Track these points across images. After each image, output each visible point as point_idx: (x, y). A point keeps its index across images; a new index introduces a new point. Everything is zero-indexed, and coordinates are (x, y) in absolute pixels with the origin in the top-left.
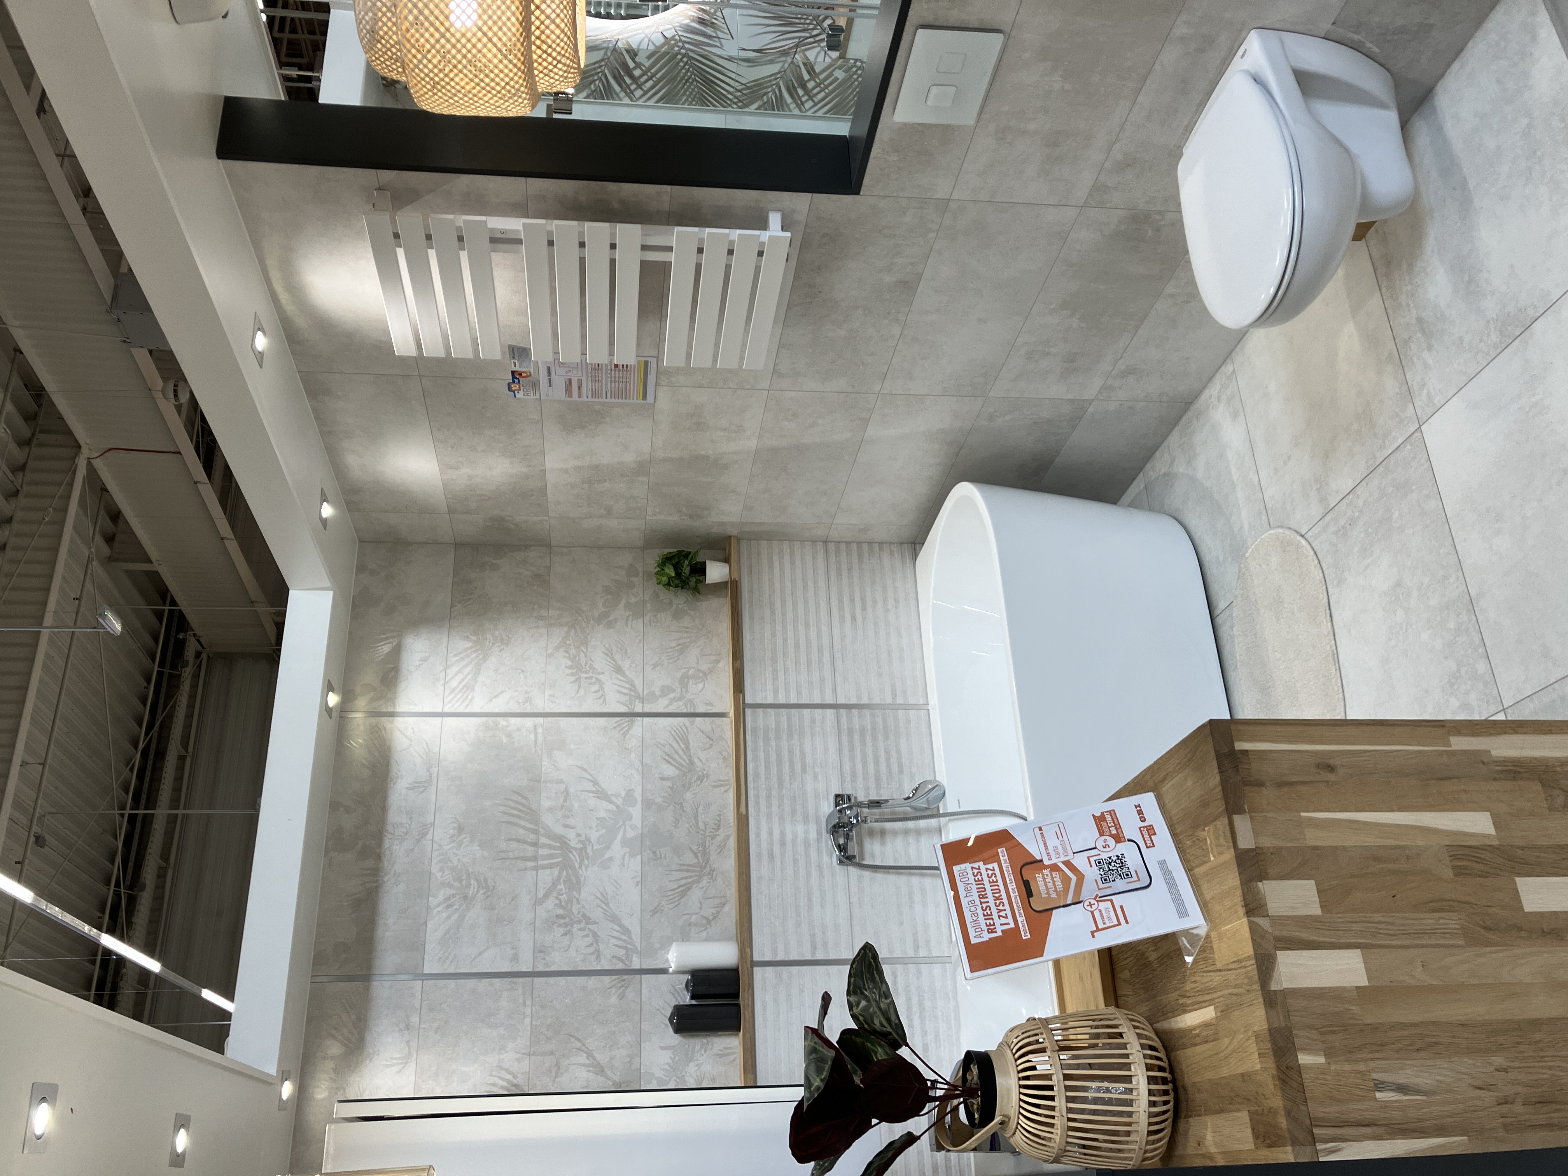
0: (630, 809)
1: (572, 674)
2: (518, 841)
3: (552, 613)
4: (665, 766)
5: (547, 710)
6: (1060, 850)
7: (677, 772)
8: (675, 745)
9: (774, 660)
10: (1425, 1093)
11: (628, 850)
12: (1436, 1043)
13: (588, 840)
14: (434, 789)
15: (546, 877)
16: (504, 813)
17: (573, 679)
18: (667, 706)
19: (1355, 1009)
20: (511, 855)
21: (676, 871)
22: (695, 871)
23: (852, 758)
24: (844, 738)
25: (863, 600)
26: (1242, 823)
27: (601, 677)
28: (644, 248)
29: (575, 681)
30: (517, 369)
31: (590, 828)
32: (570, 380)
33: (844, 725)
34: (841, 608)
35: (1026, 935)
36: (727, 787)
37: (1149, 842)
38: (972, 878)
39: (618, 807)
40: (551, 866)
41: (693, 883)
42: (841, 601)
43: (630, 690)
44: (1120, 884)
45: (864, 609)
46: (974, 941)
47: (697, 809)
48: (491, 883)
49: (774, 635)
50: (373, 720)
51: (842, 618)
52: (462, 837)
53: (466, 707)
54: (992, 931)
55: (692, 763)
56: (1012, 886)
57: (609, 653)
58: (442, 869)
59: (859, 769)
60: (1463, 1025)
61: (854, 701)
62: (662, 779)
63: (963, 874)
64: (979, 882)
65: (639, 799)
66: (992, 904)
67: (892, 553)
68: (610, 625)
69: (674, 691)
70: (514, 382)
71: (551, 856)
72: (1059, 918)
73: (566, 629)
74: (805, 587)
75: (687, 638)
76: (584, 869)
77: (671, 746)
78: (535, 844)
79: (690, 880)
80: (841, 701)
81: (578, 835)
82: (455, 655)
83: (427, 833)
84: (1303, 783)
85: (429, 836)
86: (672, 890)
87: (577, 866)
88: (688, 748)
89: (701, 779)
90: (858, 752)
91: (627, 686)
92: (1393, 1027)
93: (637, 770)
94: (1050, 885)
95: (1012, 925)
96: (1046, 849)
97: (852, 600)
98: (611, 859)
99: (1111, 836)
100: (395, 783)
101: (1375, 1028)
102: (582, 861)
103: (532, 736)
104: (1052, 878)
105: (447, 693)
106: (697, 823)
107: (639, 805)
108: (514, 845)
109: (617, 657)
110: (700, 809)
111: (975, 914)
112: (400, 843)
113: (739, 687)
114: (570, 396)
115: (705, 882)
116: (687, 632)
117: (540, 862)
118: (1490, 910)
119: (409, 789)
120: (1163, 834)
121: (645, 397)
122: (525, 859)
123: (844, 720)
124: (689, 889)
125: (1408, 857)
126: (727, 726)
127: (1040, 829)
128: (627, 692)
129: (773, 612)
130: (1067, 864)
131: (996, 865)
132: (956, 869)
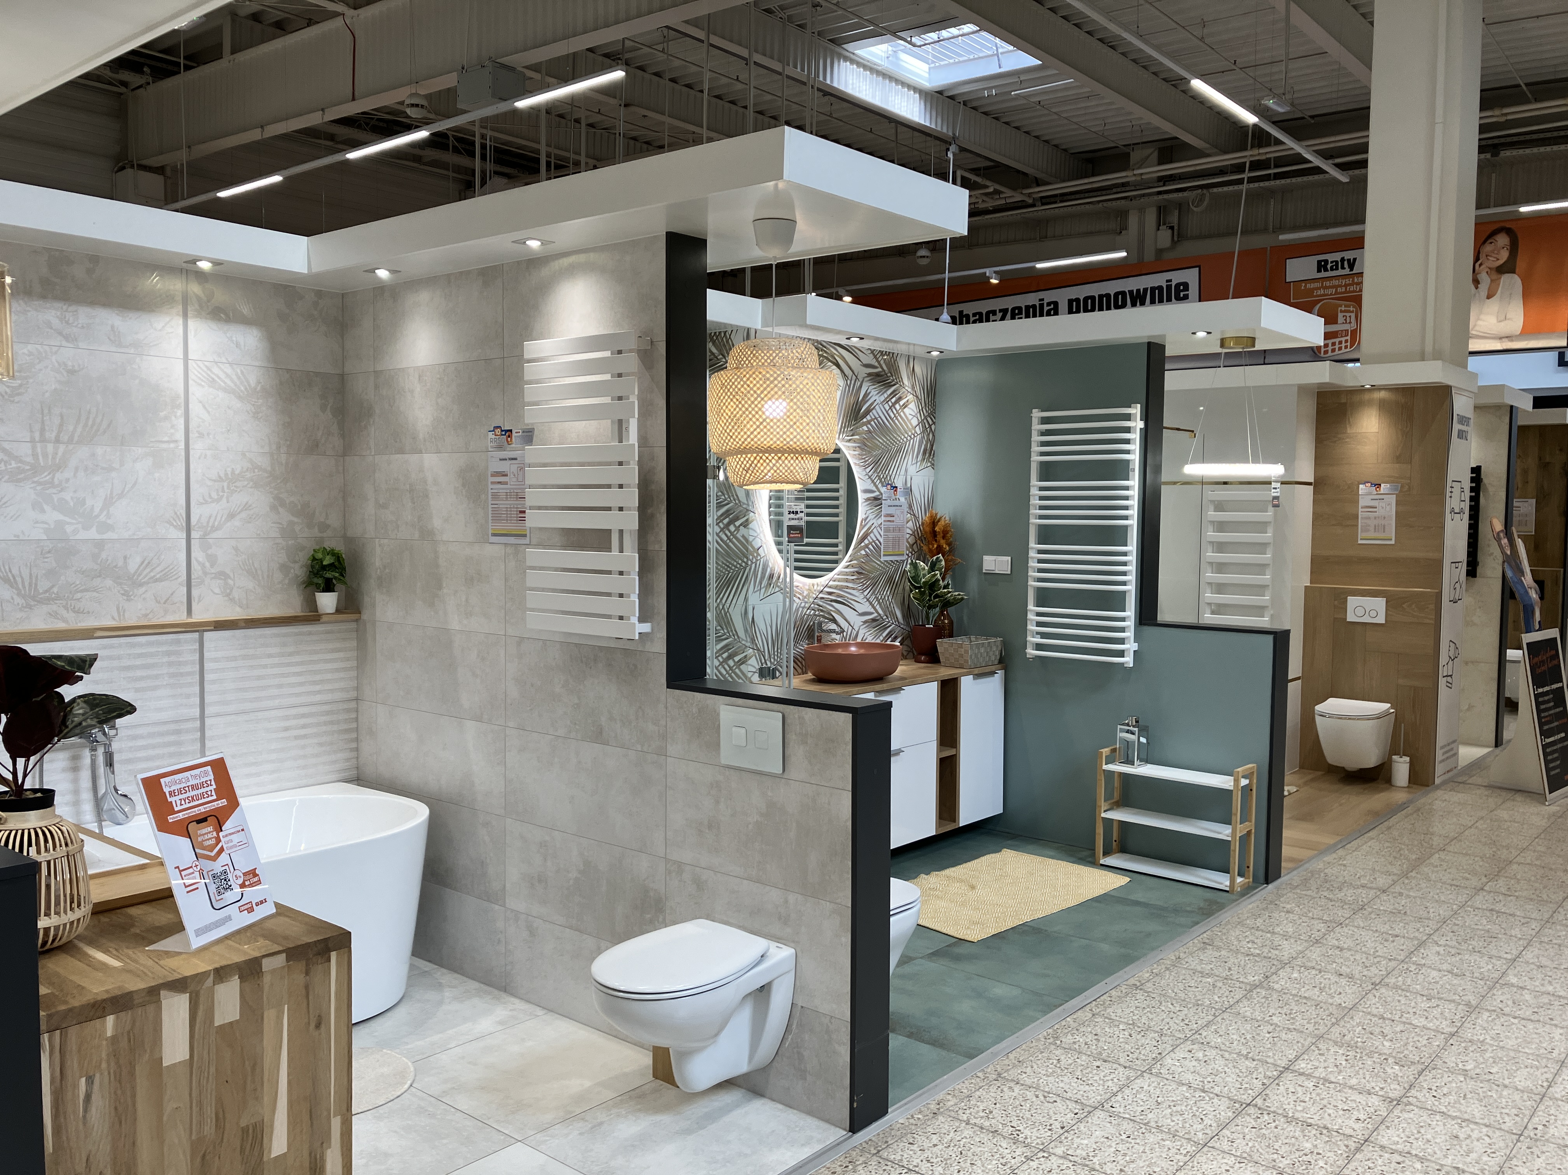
0: (94, 529)
1: (226, 474)
2: (61, 425)
3: (283, 458)
4: (138, 560)
5: (191, 452)
6: (230, 844)
7: (132, 571)
8: (158, 569)
9: (245, 657)
10: (84, 1117)
11: (52, 527)
12: (121, 1123)
13: (62, 490)
14: (113, 349)
15: (24, 450)
16: (89, 412)
17: (222, 475)
18: (197, 560)
19: (146, 1057)
20: (46, 418)
21: (31, 574)
22: (30, 590)
23: (151, 735)
24: (173, 727)
25: (305, 737)
26: (280, 960)
27: (224, 500)
28: (621, 532)
29: (220, 477)
30: (514, 434)
31: (75, 492)
32: (506, 475)
33: (184, 726)
34: (296, 717)
35: (171, 819)
36: (117, 618)
37: (242, 908)
38: (204, 780)
39: (97, 516)
40: (35, 455)
41: (18, 589)
42: (303, 716)
43: (213, 527)
44: (213, 888)
45: (297, 738)
46: (162, 780)
47: (95, 591)
48: (17, 399)
49: (270, 656)
50: (179, 298)
51: (287, 718)
52: (65, 374)
53: (193, 380)
54: (170, 795)
55: (141, 585)
56: (202, 809)
57: (246, 507)
58: (30, 354)
59: (140, 743)
60: (134, 1143)
61: (208, 733)
62: (125, 558)
63: (206, 773)
64: (202, 785)
65: (105, 536)
66: (188, 794)
67: (348, 760)
68: (273, 508)
69: (212, 566)
70: (502, 431)
71: (45, 455)
72: (184, 843)
73: (269, 469)
74: (315, 683)
75: (263, 578)
76: (32, 485)
77: (159, 565)
78: (57, 441)
79: (20, 586)
80: (208, 722)
81: (67, 480)
82: (242, 372)
83: (67, 340)
84: (308, 1004)
85: (64, 343)
86: (10, 569)
87: (36, 479)
88: (156, 581)
89: (126, 594)
90: (159, 740)
91: (216, 523)
92: (133, 1088)
93: (134, 534)
94: (206, 837)
95: (176, 809)
96: (230, 834)
97: (304, 726)
98: (43, 511)
99: (244, 881)
100: (118, 315)
101: (132, 1074)
102: (40, 483)
103: (166, 439)
104: (211, 839)
105: (206, 363)
106: (82, 591)
107: (98, 537)
108: (57, 421)
109: (243, 515)
110: (95, 594)
111: (181, 782)
112: (58, 317)
113: (220, 626)
114: (492, 476)
115: (18, 600)
116: (268, 576)
117: (39, 445)
118: (217, 1158)
119: (112, 327)
120: (249, 919)
121: (494, 535)
122: (42, 431)
123: (189, 725)
124: (12, 587)
125: (255, 1090)
126: (180, 617)
127: (243, 830)
128: (210, 525)
129: (291, 654)
130: (222, 850)
131: (215, 797)
132: (209, 768)
